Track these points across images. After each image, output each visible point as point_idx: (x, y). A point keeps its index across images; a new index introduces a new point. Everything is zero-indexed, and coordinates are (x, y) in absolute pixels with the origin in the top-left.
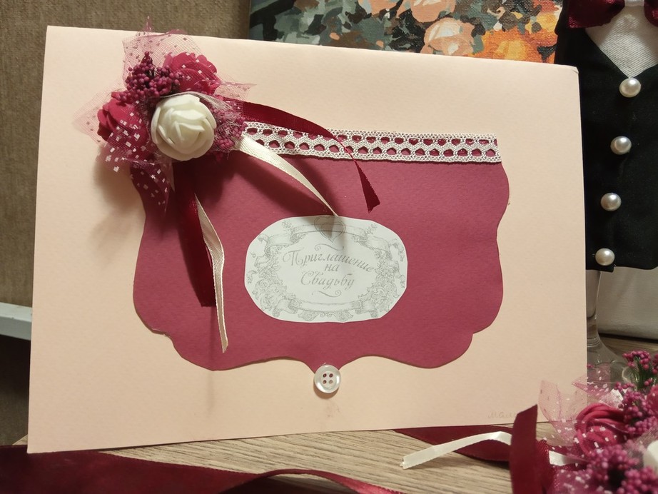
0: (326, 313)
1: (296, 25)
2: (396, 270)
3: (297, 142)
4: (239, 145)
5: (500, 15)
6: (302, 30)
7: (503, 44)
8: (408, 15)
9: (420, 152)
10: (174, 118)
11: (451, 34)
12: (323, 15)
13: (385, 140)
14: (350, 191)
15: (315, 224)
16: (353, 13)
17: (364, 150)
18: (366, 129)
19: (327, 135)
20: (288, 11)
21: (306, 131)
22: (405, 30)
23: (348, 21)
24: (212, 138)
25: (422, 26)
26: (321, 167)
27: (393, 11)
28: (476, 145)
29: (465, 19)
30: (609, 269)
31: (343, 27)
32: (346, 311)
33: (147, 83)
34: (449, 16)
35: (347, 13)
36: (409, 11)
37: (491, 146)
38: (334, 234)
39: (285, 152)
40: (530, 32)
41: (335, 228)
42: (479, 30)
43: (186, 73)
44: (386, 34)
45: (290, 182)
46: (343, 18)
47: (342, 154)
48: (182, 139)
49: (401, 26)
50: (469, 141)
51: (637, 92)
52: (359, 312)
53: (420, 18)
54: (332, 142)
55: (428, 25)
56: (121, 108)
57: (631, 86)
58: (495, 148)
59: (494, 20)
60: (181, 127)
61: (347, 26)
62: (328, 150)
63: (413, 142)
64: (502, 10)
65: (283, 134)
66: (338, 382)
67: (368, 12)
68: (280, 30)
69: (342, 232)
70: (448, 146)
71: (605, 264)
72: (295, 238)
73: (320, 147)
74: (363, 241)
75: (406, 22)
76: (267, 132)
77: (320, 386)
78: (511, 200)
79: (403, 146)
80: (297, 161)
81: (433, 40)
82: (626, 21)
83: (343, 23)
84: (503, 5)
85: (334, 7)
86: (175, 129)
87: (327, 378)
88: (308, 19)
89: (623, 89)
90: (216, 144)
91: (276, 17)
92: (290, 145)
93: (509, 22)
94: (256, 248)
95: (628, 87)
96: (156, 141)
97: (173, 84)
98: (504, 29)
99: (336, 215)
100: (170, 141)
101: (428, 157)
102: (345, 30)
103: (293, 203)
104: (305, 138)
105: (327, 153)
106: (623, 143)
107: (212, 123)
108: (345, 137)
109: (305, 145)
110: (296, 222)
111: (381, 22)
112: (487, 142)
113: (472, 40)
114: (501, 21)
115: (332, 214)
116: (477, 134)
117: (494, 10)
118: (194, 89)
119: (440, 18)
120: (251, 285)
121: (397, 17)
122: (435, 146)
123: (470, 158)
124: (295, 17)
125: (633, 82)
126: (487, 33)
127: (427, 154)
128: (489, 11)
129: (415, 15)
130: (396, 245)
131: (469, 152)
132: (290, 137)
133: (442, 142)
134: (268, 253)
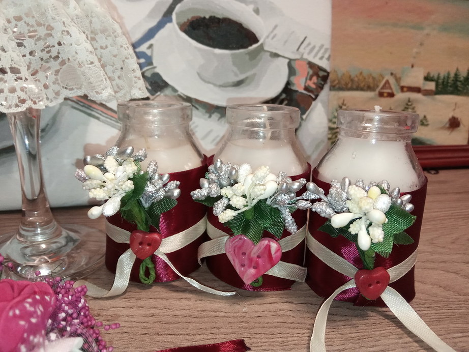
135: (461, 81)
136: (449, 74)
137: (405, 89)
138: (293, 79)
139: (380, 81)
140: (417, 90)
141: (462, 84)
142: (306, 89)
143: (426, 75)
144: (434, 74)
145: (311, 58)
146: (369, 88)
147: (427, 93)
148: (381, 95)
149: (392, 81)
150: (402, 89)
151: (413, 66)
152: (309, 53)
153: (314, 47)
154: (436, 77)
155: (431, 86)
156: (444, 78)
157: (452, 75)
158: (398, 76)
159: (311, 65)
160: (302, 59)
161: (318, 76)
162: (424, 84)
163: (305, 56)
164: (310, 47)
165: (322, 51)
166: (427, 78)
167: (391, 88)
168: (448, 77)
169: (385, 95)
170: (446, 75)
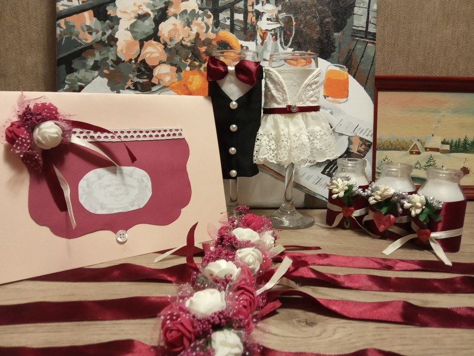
0: (118, 208)
1: (84, 66)
2: (146, 186)
3: (96, 135)
4: (70, 139)
5: (188, 63)
6: (88, 68)
7: (191, 77)
8: (144, 61)
9: (151, 136)
10: (45, 132)
11: (166, 72)
12: (99, 61)
13: (135, 132)
14: (123, 155)
15: (108, 170)
16: (115, 60)
17: (126, 137)
18: (126, 128)
19: (109, 132)
20: (79, 58)
21: (99, 131)
22: (143, 70)
23: (113, 64)
24: (61, 138)
25: (151, 67)
26: (107, 145)
27: (136, 60)
28: (174, 132)
29: (172, 65)
30: (235, 178)
31: (110, 67)
32: (127, 206)
33: (31, 119)
34: (164, 63)
35: (112, 60)
36: (144, 59)
37: (180, 131)
38: (118, 174)
39: (91, 140)
40: (203, 71)
41: (118, 171)
42: (179, 70)
43: (47, 113)
44: (133, 71)
45: (94, 153)
46: (110, 63)
47: (116, 139)
48: (49, 141)
49: (141, 67)
50: (171, 130)
51: (236, 107)
52: (132, 206)
53: (150, 63)
54: (111, 135)
55: (154, 67)
56: (19, 129)
57: (234, 105)
58: (181, 132)
59: (186, 66)
60: (49, 136)
61: (112, 66)
62: (110, 138)
63: (147, 132)
64: (189, 61)
65: (88, 133)
66: (127, 237)
67: (123, 60)
68: (75, 68)
69: (121, 173)
70: (162, 133)
71: (234, 176)
72: (100, 178)
73: (106, 137)
74: (131, 176)
75: (143, 65)
76: (81, 133)
77: (119, 240)
78: (190, 153)
79: (143, 134)
80: (97, 144)
81: (158, 75)
82: (230, 78)
83: (110, 65)
84: (189, 58)
85: (105, 57)
86: (46, 137)
87: (122, 236)
88: (91, 62)
89: (231, 106)
90: (62, 141)
91: (73, 61)
92: (92, 137)
93: (193, 66)
94: (82, 184)
95: (233, 105)
96: (36, 142)
97: (43, 118)
98: (191, 70)
99: (118, 166)
100: (44, 142)
101: (154, 138)
102: (111, 69)
103: (98, 162)
104: (99, 134)
105: (110, 139)
106: (234, 127)
107: (60, 132)
108: (117, 132)
109: (99, 137)
110: (100, 171)
111: (130, 65)
112: (178, 130)
113: (176, 75)
114: (189, 66)
115: (115, 165)
116: (173, 128)
117: (185, 60)
118: (51, 119)
119: (159, 64)
120: (82, 200)
121: (138, 62)
122: (157, 133)
123: (171, 137)
124: (84, 61)
125: (234, 103)
126: (183, 71)
127: (154, 136)
128: (183, 61)
129: (147, 62)
130: (145, 176)
131: (171, 135)
132: (92, 133)
133: (159, 131)
134: (88, 185)
135: (468, 144)
136: (459, 139)
137: (428, 149)
138: (351, 146)
139: (410, 145)
140: (437, 150)
141: (470, 146)
142: (358, 151)
143: (443, 140)
144: (449, 139)
145: (361, 136)
146: (403, 149)
147: (444, 152)
148: (411, 153)
149: (419, 144)
150: (426, 149)
151: (433, 136)
152: (360, 133)
153: (363, 130)
154: (450, 142)
155: (447, 147)
156: (456, 142)
157: (462, 140)
158: (423, 141)
159: (361, 139)
160: (356, 136)
161: (365, 145)
162: (441, 146)
163: (358, 135)
164: (361, 130)
165: (368, 131)
166: (443, 143)
167: (418, 149)
168: (459, 142)
169: (414, 153)
170: (458, 140)
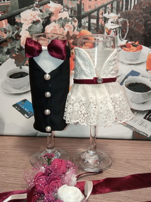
1: (2, 52)
12: (10, 49)
16: (19, 48)
51: (49, 78)
57: (47, 77)
61: (18, 52)
71: (49, 131)
83: (16, 51)
85: (13, 46)
88: (5, 50)
89: (45, 78)
124: (1, 49)
125: (48, 75)
